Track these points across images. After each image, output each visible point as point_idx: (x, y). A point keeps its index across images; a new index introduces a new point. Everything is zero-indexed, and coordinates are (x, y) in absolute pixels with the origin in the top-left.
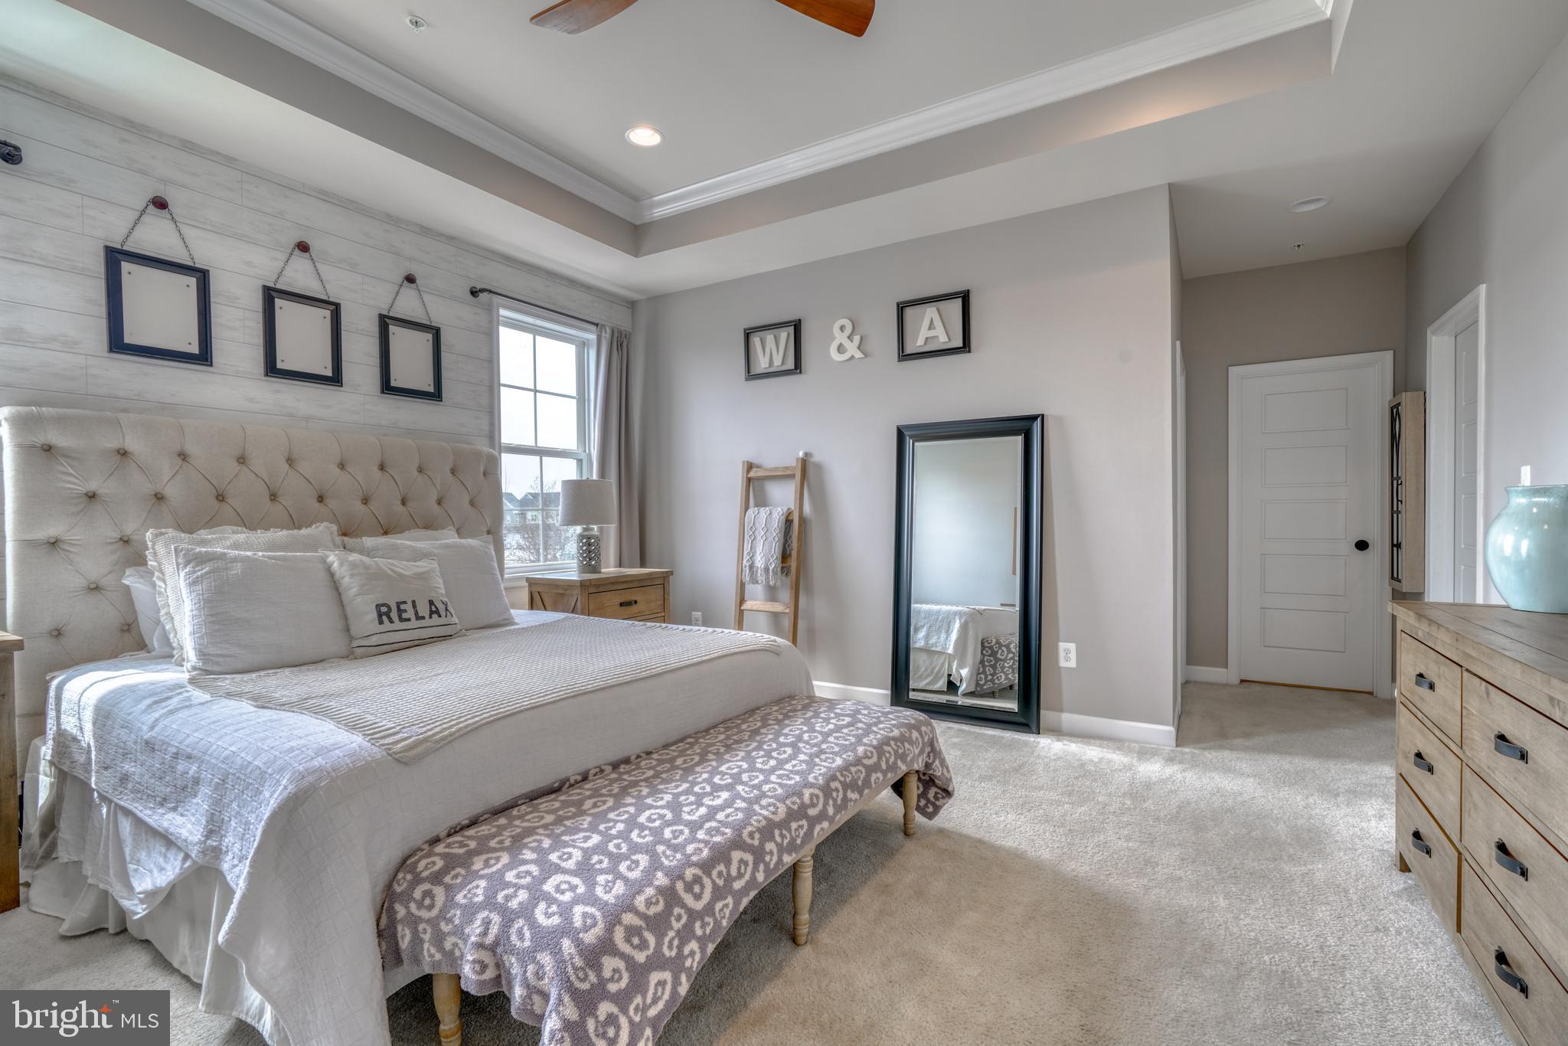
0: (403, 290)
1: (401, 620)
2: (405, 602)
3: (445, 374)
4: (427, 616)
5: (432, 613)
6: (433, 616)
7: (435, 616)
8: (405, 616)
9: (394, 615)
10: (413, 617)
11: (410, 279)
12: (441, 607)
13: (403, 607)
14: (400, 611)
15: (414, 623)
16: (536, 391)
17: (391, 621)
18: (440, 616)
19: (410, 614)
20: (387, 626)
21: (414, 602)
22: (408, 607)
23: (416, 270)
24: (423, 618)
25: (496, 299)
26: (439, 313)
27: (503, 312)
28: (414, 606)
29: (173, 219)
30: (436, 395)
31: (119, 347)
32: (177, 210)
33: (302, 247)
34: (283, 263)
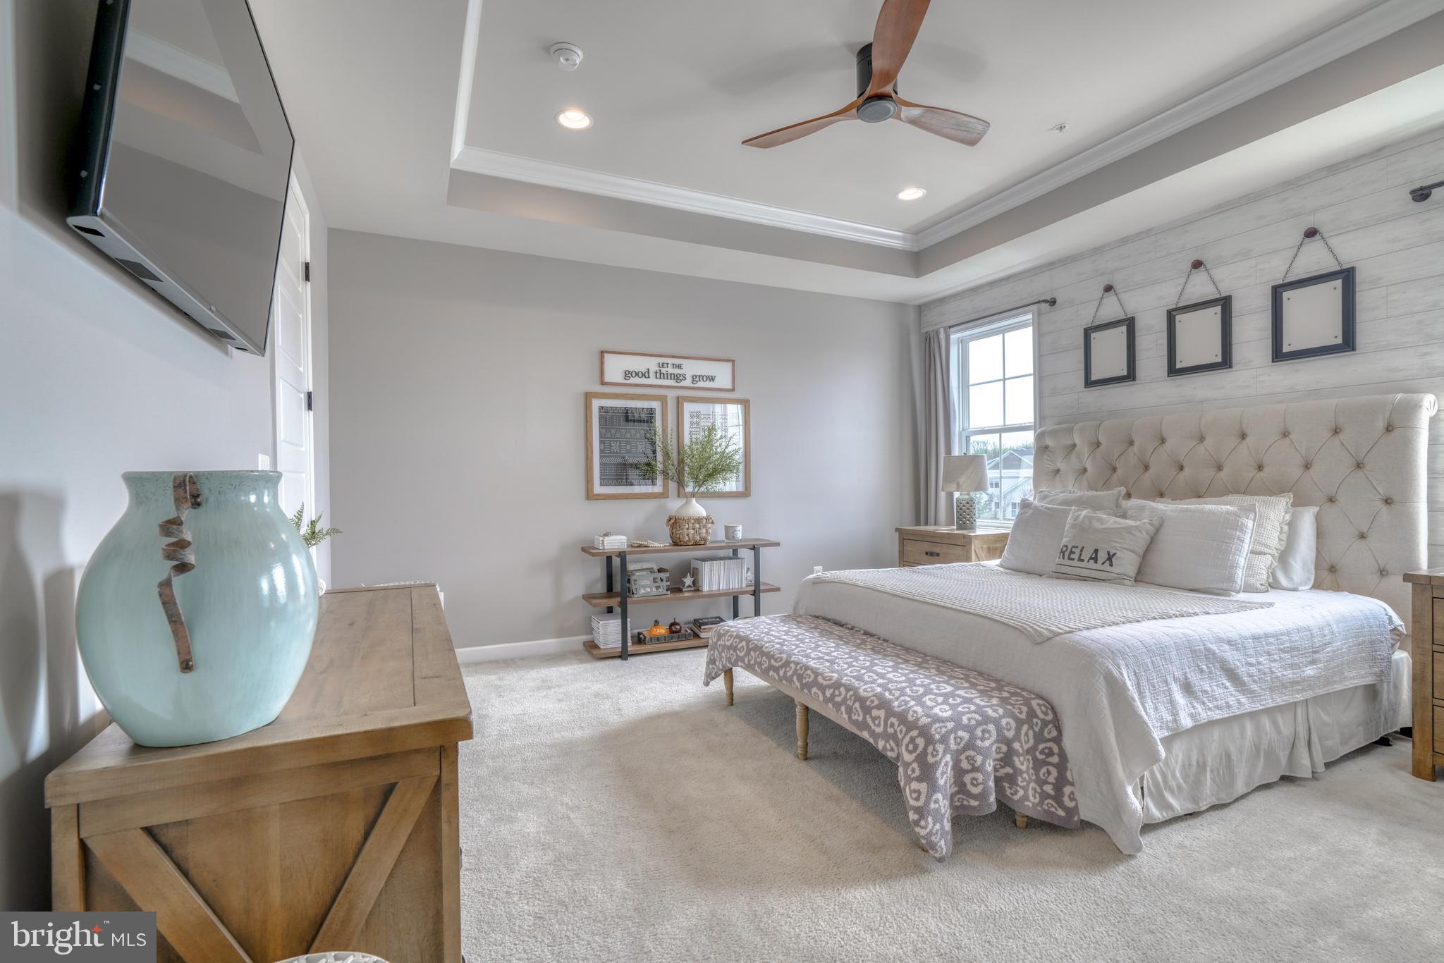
1: (1070, 559)
2: (1077, 547)
3: (1361, 317)
4: (1086, 561)
5: (1091, 558)
6: (1090, 561)
7: (1092, 561)
8: (1072, 556)
9: (1067, 554)
10: (1076, 559)
11: (1311, 233)
12: (1102, 556)
13: (1074, 550)
14: (1072, 552)
15: (1076, 563)
17: (1064, 558)
18: (1096, 562)
19: (1076, 556)
20: (1066, 562)
21: (1083, 547)
22: (1077, 551)
23: (1319, 220)
24: (1083, 560)
28: (1081, 551)
29: (1116, 294)
30: (1348, 343)
31: (1089, 383)
32: (1117, 287)
33: (1197, 265)
34: (1184, 286)
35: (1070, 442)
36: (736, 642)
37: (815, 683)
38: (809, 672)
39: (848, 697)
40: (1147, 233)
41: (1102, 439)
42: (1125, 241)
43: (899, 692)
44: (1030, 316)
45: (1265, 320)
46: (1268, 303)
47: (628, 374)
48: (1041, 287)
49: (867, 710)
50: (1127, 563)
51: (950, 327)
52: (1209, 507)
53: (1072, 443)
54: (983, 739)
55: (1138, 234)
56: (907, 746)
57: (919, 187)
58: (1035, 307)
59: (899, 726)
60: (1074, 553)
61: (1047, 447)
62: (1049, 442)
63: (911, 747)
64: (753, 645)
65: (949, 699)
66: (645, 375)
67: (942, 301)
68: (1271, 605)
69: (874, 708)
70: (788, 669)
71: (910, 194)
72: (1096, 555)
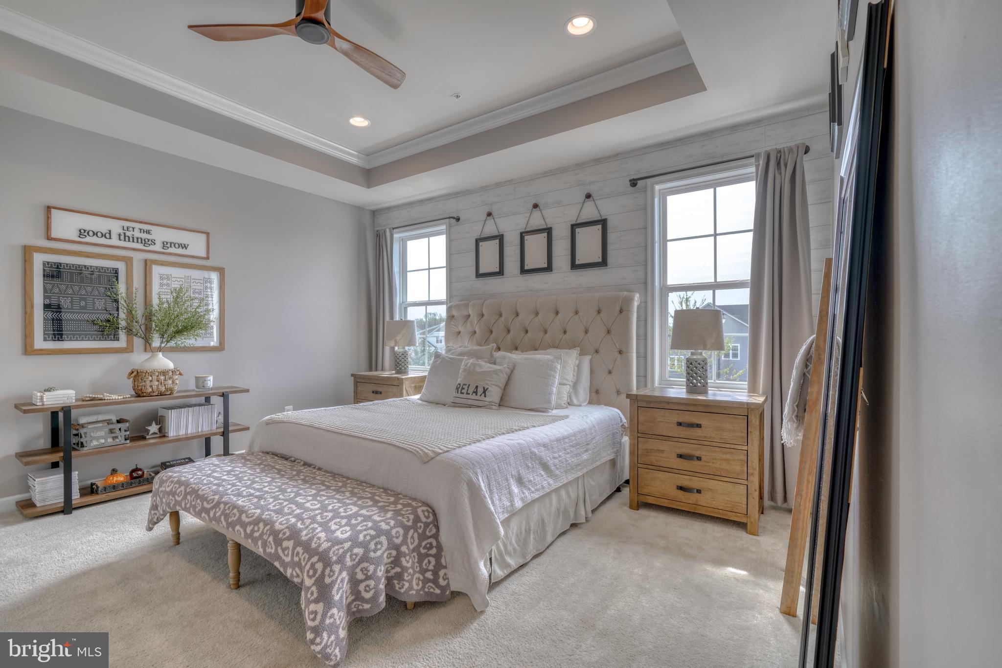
0: (586, 204)
1: (462, 393)
2: (466, 385)
3: (610, 247)
4: (471, 394)
5: (474, 392)
6: (473, 394)
7: (474, 394)
8: (463, 391)
9: (460, 389)
10: (465, 393)
11: (588, 196)
12: (480, 390)
13: (464, 386)
15: (465, 396)
16: (715, 235)
17: (458, 393)
18: (476, 395)
19: (465, 391)
20: (459, 395)
21: (469, 385)
22: (466, 387)
23: (592, 189)
24: (469, 394)
25: (649, 181)
26: (607, 208)
27: (657, 187)
28: (468, 387)
29: (494, 219)
30: (604, 263)
31: (479, 275)
32: (495, 214)
33: (536, 206)
34: (529, 218)
35: (466, 313)
36: (176, 487)
37: (239, 522)
38: (235, 511)
39: (265, 531)
40: (510, 182)
41: (485, 312)
42: (498, 185)
43: (310, 520)
44: (444, 227)
45: (567, 244)
46: (569, 234)
47: (82, 233)
48: (452, 207)
49: (278, 542)
50: (494, 394)
51: (393, 229)
52: (539, 356)
53: (467, 314)
54: (375, 551)
55: (506, 182)
56: (308, 572)
57: (366, 118)
58: (447, 220)
59: (303, 554)
60: (464, 389)
61: (453, 316)
62: (455, 313)
63: (311, 573)
64: (191, 489)
65: (352, 520)
66: (108, 235)
67: (389, 209)
68: (567, 417)
69: (285, 539)
70: (218, 510)
71: (358, 122)
72: (477, 390)
